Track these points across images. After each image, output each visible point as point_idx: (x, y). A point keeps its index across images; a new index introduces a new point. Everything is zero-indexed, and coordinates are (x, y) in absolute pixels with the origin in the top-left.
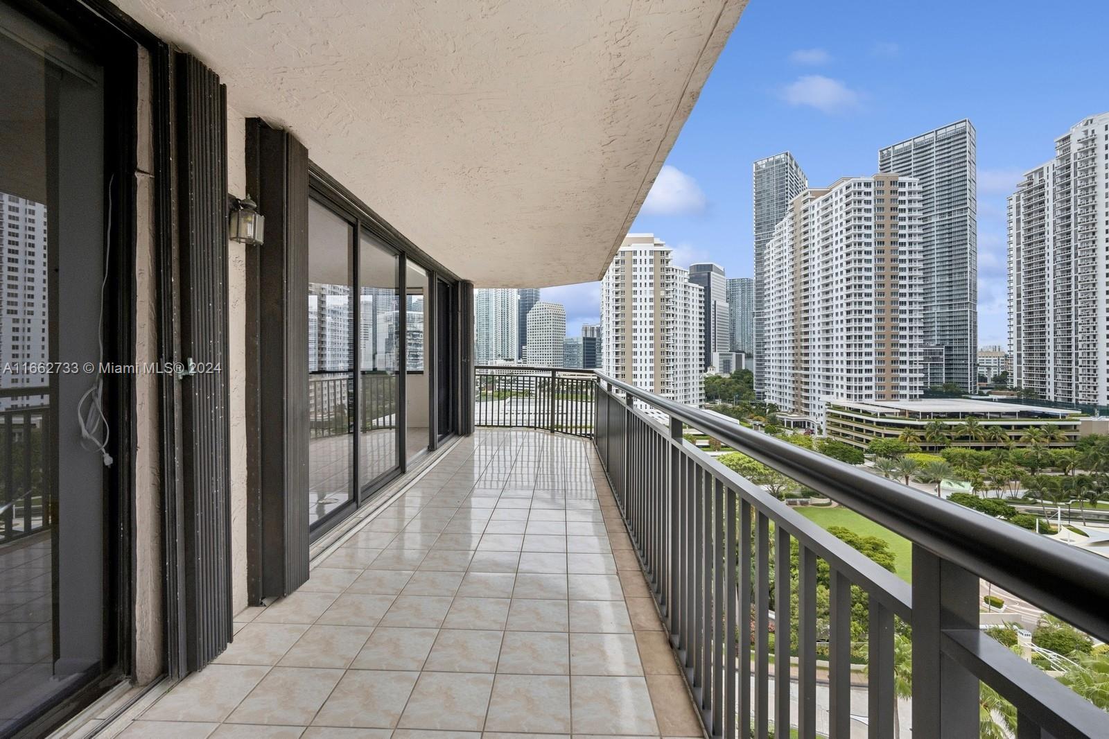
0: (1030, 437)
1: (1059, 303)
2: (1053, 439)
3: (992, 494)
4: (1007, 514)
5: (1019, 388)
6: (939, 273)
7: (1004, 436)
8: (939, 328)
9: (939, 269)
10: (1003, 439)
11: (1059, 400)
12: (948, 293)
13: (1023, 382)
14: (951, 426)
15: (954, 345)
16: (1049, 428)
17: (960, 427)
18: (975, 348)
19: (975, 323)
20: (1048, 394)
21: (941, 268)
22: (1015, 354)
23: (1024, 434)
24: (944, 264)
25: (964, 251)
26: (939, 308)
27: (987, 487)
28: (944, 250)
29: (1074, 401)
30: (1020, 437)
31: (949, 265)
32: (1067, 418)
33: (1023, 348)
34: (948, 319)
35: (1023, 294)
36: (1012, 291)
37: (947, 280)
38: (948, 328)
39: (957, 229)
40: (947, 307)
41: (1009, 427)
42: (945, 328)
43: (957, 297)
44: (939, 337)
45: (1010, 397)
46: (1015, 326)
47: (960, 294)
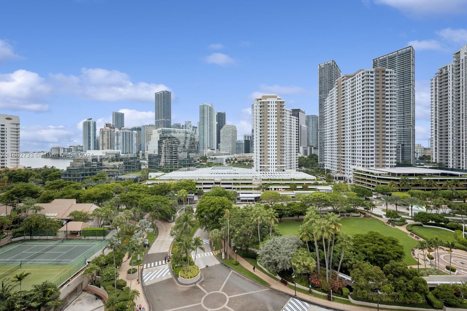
0: (447, 185)
1: (454, 125)
2: (457, 185)
3: (434, 211)
4: (445, 222)
5: (436, 162)
6: (399, 113)
7: (435, 184)
8: (399, 136)
9: (399, 111)
10: (435, 185)
11: (454, 168)
12: (402, 121)
13: (438, 160)
14: (411, 180)
15: (405, 143)
16: (455, 181)
17: (416, 180)
18: (414, 145)
19: (414, 134)
20: (449, 165)
21: (400, 110)
22: (434, 148)
23: (444, 183)
24: (401, 108)
25: (410, 103)
26: (399, 127)
27: (432, 208)
28: (401, 103)
29: (461, 168)
30: (442, 184)
31: (403, 109)
32: (463, 176)
33: (438, 145)
34: (402, 132)
35: (438, 121)
36: (433, 120)
37: (402, 115)
38: (402, 136)
39: (406, 94)
40: (402, 127)
41: (437, 180)
42: (401, 136)
43: (407, 123)
44: (399, 140)
45: (434, 166)
46: (434, 135)
47: (408, 122)
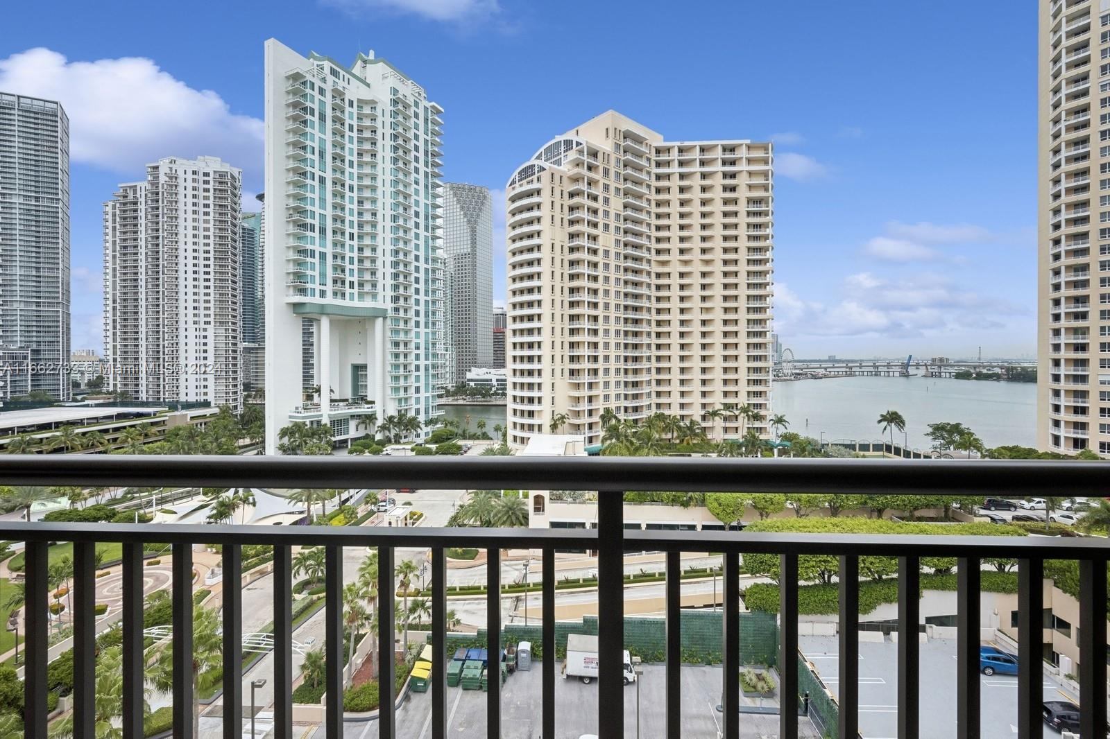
0: (127, 437)
1: (150, 313)
2: (146, 435)
3: (91, 502)
4: (108, 516)
5: (115, 392)
6: (22, 264)
7: (102, 440)
8: (23, 328)
9: (23, 259)
10: (101, 443)
11: (150, 400)
12: (34, 289)
13: (119, 386)
14: (41, 439)
15: (42, 348)
16: (143, 426)
17: (54, 438)
18: (68, 351)
19: (68, 325)
20: (141, 395)
21: (26, 259)
22: (111, 358)
23: (121, 435)
24: (30, 254)
25: (55, 246)
26: (22, 304)
27: (86, 496)
28: (30, 239)
29: (162, 400)
30: (117, 438)
31: (37, 257)
32: (158, 415)
33: (119, 353)
34: (34, 318)
35: (118, 301)
36: (108, 296)
37: (34, 273)
38: (34, 329)
39: (46, 219)
40: (34, 305)
41: (106, 431)
42: (30, 329)
43: (47, 295)
44: (23, 339)
45: (107, 401)
46: (112, 330)
47: (50, 292)
